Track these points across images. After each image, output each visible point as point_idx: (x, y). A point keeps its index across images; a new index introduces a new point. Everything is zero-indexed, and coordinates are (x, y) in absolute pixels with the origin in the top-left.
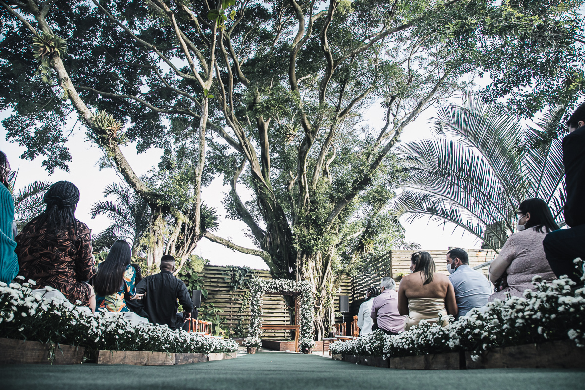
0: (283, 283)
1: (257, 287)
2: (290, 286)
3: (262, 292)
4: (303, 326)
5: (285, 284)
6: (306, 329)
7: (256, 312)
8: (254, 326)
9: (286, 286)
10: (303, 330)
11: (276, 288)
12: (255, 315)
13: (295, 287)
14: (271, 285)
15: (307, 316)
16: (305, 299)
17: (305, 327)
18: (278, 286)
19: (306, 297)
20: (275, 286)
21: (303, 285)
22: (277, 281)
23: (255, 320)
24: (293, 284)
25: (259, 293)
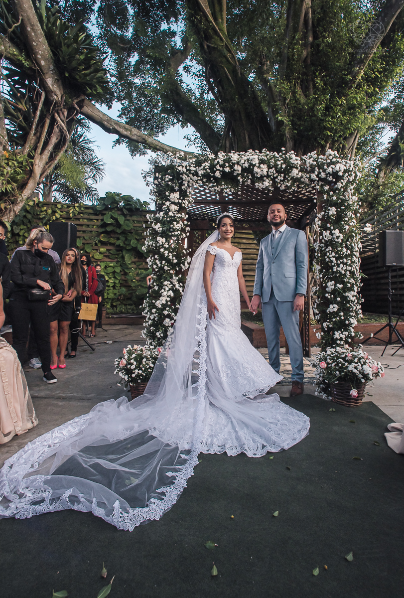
0: (256, 162)
1: (168, 177)
2: (279, 172)
3: (183, 194)
4: (326, 303)
5: (262, 162)
6: (335, 314)
7: (162, 257)
8: (159, 304)
9: (264, 167)
10: (325, 316)
11: (229, 178)
12: (161, 268)
13: (295, 173)
14: (212, 167)
15: (341, 269)
16: (333, 211)
17: (333, 308)
18: (238, 168)
19: (335, 204)
20: (227, 170)
21: (320, 166)
22: (235, 157)
23: (161, 286)
24: (286, 161)
25: (175, 196)
